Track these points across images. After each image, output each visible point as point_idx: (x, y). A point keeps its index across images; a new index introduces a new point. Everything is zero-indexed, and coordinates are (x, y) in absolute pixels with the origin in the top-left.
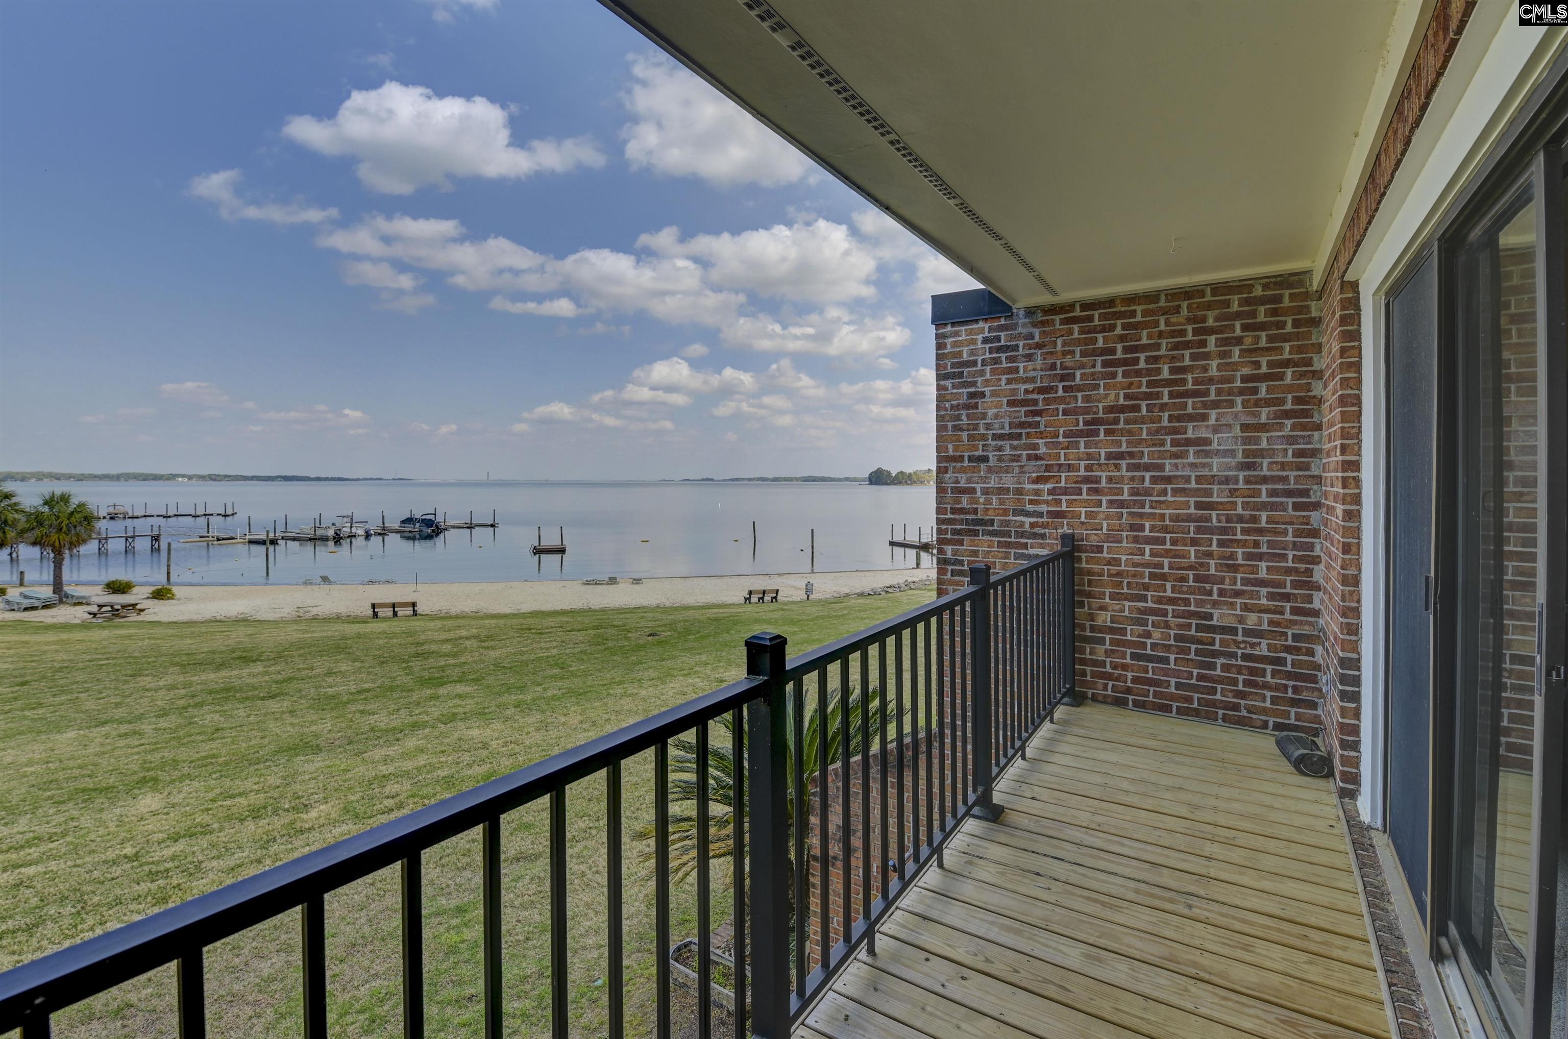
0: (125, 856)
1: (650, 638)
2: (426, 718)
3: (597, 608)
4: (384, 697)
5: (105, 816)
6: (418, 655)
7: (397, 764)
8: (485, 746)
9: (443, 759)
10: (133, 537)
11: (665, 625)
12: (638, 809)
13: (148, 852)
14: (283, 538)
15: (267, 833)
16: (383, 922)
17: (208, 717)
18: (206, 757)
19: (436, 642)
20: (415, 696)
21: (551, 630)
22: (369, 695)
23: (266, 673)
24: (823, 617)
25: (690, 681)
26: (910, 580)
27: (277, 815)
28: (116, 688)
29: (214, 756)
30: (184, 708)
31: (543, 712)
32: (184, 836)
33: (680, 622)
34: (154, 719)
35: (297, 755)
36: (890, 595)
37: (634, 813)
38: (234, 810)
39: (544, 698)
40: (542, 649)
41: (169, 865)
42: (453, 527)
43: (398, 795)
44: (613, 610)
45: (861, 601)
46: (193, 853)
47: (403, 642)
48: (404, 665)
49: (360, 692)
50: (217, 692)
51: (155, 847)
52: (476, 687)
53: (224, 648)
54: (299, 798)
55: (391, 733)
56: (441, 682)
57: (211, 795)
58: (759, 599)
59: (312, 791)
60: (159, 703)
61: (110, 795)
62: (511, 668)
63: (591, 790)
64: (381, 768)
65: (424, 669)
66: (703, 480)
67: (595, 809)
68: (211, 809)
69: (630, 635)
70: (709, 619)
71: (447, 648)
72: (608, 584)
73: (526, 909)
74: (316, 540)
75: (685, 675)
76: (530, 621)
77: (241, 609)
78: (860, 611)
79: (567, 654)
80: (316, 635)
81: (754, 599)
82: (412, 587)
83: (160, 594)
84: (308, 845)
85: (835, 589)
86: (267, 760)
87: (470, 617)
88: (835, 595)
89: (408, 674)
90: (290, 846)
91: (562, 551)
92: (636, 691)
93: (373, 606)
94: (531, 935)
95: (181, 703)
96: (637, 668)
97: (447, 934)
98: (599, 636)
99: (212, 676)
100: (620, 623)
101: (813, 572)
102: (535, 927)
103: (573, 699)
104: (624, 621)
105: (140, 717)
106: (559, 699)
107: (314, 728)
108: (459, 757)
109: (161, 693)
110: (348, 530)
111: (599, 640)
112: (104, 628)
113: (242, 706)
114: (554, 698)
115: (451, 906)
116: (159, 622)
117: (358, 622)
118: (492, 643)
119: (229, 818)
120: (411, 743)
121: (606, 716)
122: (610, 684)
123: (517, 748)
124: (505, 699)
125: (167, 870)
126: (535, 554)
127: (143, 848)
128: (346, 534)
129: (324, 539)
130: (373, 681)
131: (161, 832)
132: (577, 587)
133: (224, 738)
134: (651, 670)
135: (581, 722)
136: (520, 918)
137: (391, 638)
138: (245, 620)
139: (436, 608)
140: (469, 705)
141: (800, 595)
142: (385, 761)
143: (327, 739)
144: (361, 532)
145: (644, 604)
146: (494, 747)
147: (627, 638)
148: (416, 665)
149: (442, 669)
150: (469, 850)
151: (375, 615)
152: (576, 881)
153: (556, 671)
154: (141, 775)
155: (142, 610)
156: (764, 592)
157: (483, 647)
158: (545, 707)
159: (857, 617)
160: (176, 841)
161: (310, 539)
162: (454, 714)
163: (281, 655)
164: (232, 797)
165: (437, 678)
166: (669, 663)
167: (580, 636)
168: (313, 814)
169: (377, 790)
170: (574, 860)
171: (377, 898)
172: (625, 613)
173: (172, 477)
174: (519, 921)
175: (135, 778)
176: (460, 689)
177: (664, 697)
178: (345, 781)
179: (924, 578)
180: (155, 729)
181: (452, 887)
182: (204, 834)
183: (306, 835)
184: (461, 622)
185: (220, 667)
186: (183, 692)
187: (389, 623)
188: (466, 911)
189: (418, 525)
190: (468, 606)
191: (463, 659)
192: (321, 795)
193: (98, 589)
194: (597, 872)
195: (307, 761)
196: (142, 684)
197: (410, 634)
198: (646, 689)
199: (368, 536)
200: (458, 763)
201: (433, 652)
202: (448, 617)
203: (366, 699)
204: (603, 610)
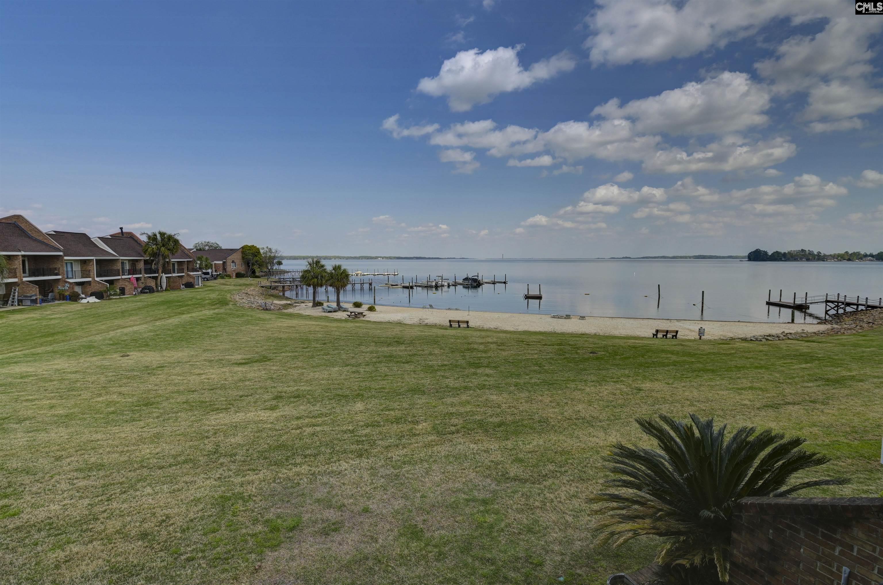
0: (349, 430)
1: (591, 355)
2: (471, 385)
3: (559, 332)
4: (453, 370)
5: (345, 409)
6: (469, 350)
7: (457, 408)
8: (499, 406)
9: (478, 410)
10: (363, 283)
11: (601, 347)
12: (585, 466)
13: (357, 430)
14: (415, 286)
15: (401, 432)
16: (447, 497)
17: (383, 368)
18: (381, 388)
19: (477, 343)
20: (467, 372)
21: (534, 343)
22: (446, 368)
23: (406, 350)
24: (714, 354)
25: (618, 386)
26: (787, 331)
27: (406, 424)
28: (353, 350)
29: (384, 388)
30: (375, 363)
31: (530, 392)
32: (370, 426)
33: (610, 346)
34: (364, 366)
35: (415, 394)
36: (770, 342)
37: (583, 468)
38: (389, 417)
39: (530, 383)
40: (529, 354)
41: (364, 439)
42: (486, 283)
43: (457, 425)
44: (568, 334)
45: (746, 345)
46: (373, 435)
47: (462, 342)
48: (462, 354)
49: (442, 366)
50: (387, 357)
51: (360, 429)
52: (495, 371)
53: (391, 336)
54: (415, 417)
55: (455, 390)
56: (478, 366)
57: (381, 408)
58: (663, 336)
59: (420, 414)
60: (367, 359)
61: (347, 399)
62: (513, 363)
63: (556, 446)
64: (450, 409)
65: (471, 358)
66: (623, 258)
67: (559, 459)
68: (381, 415)
69: (579, 351)
70: (629, 346)
71: (482, 347)
72: (565, 318)
73: (519, 513)
74: (428, 287)
75: (614, 382)
76: (523, 337)
77: (399, 318)
78: (745, 352)
79: (543, 359)
80: (426, 334)
81: (660, 335)
82: (466, 313)
83: (371, 309)
84: (417, 443)
85: (721, 333)
86: (403, 395)
87: (493, 331)
88: (722, 338)
89: (463, 359)
90: (410, 441)
91: (539, 298)
92: (583, 388)
93: (450, 321)
94: (521, 531)
95: (374, 360)
96: (584, 372)
97: (477, 514)
98: (561, 350)
99: (386, 349)
100: (572, 343)
101: (702, 320)
102: (524, 527)
103: (546, 387)
104: (575, 342)
105: (360, 365)
106: (538, 385)
107: (423, 381)
108: (486, 410)
109: (368, 354)
110: (440, 283)
111: (561, 352)
112: (352, 322)
113: (396, 365)
114: (535, 384)
115: (480, 498)
116: (370, 321)
117: (444, 329)
118: (503, 347)
119: (387, 420)
120: (464, 397)
121: (565, 401)
122: (568, 380)
123: (516, 411)
124: (509, 380)
125: (363, 441)
126: (526, 299)
127: (355, 428)
128: (440, 285)
129: (431, 287)
130: (449, 361)
131: (362, 421)
132: (547, 319)
133: (388, 380)
134: (592, 375)
135: (551, 402)
136: (516, 518)
137: (457, 339)
138: (400, 323)
139: (478, 324)
140: (492, 381)
141: (695, 336)
142: (452, 405)
143: (428, 388)
144: (446, 284)
145: (587, 332)
146: (504, 408)
147: (577, 353)
148: (467, 354)
149: (479, 358)
150: (490, 467)
151: (451, 325)
152: (548, 504)
153: (536, 368)
154: (358, 392)
155: (365, 315)
156: (667, 332)
157: (499, 349)
158: (530, 389)
159: (743, 356)
160: (367, 427)
161: (426, 287)
162: (484, 385)
163: (411, 343)
164: (389, 410)
165: (477, 363)
166: (604, 372)
167: (550, 349)
168: (420, 427)
169: (447, 420)
170: (547, 490)
171: (445, 482)
172: (575, 337)
173: (376, 258)
174: (515, 519)
175: (356, 393)
176: (488, 371)
177: (601, 395)
178: (434, 412)
179: (800, 330)
180: (364, 371)
181: (481, 486)
182: (377, 426)
183: (416, 437)
184: (489, 333)
185: (389, 345)
186: (375, 355)
187: (456, 331)
188: (487, 503)
189: (470, 281)
190: (492, 325)
191: (489, 355)
192: (424, 418)
193: (351, 305)
194: (560, 502)
195: (419, 398)
196: (362, 349)
197: (465, 338)
198: (589, 387)
199: (449, 286)
200: (485, 414)
201: (475, 349)
202: (482, 330)
203: (445, 370)
204: (563, 334)
